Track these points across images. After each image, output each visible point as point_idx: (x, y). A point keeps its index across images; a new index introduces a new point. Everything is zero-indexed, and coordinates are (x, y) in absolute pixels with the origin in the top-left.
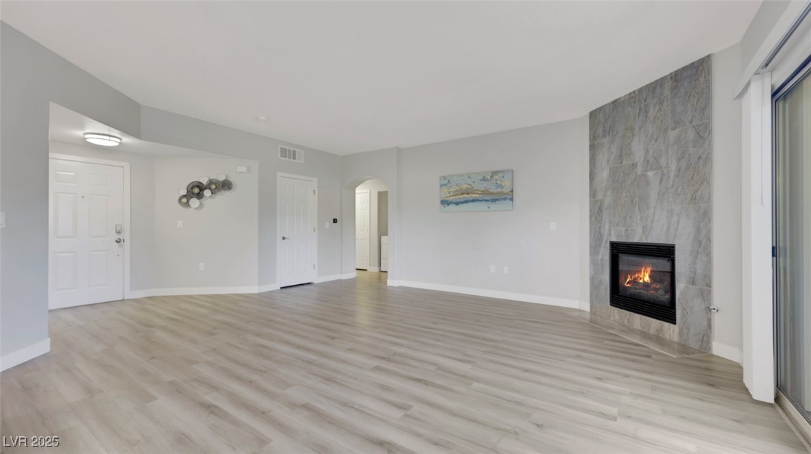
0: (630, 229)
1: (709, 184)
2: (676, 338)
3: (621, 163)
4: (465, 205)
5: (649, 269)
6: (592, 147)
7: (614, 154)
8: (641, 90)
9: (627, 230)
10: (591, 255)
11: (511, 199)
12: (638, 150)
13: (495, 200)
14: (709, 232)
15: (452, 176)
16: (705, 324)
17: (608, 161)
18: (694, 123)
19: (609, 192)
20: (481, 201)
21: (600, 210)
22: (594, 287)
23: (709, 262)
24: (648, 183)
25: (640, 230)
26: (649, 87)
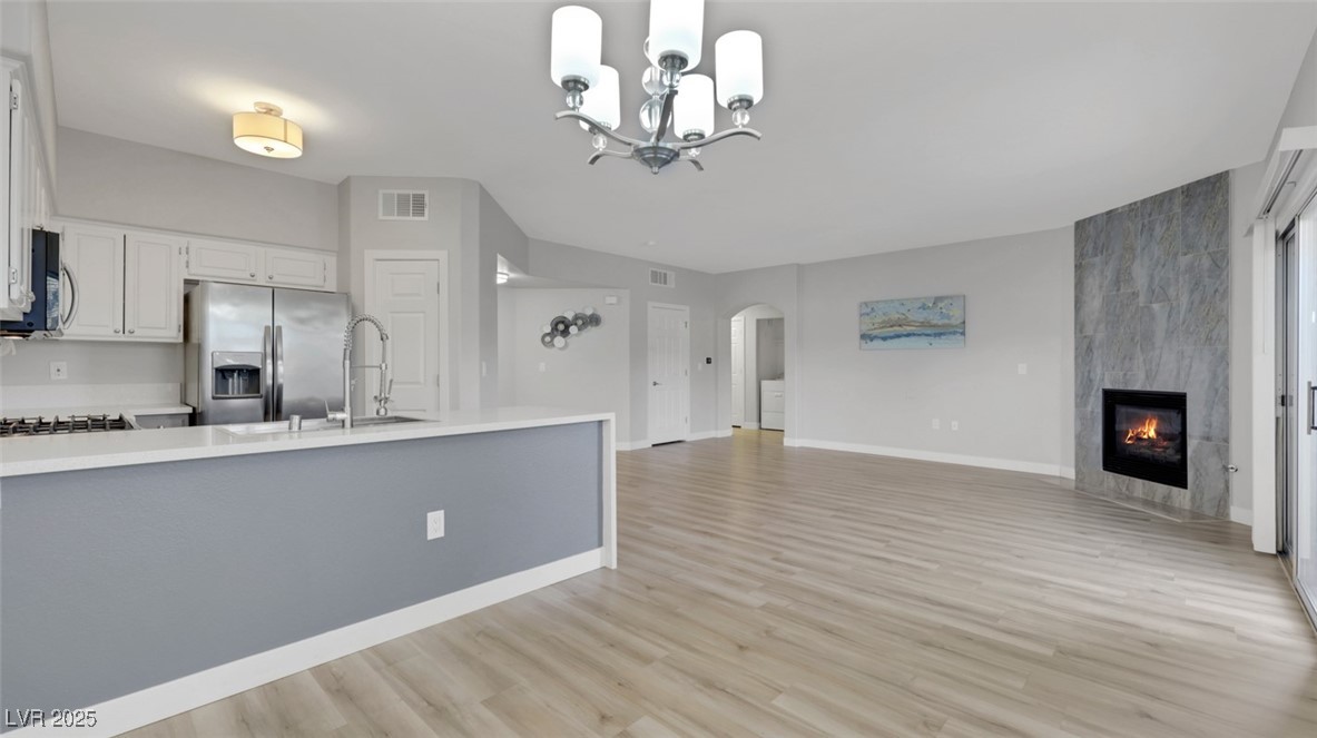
0: (1129, 373)
1: (1227, 322)
2: (1187, 505)
3: (1118, 290)
4: (897, 340)
5: (1154, 422)
6: (1078, 267)
7: (1109, 278)
8: (1144, 202)
9: (1125, 375)
10: (1077, 406)
11: (963, 334)
12: (1140, 274)
13: (940, 335)
14: (1226, 379)
15: (877, 302)
16: (1222, 486)
17: (1101, 287)
18: (1211, 250)
19: (1102, 326)
20: (919, 335)
21: (1089, 349)
22: (1081, 447)
23: (1227, 414)
24: (1153, 318)
25: (1142, 376)
26: (1154, 199)
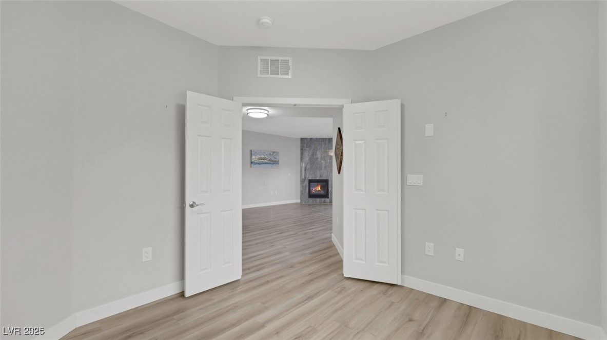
0: (315, 176)
3: (313, 156)
5: (320, 186)
6: (302, 149)
7: (310, 153)
10: (301, 184)
11: (278, 164)
12: (319, 154)
13: (274, 164)
15: (256, 150)
17: (308, 155)
19: (309, 164)
20: (269, 164)
22: (302, 193)
24: (322, 164)
25: (319, 176)
26: (322, 139)
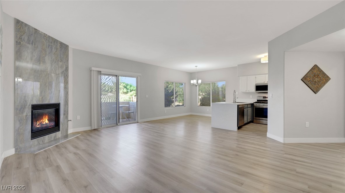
0: (44, 97)
9: (42, 98)
16: (67, 126)
17: (31, 59)
18: (65, 64)
25: (48, 98)
